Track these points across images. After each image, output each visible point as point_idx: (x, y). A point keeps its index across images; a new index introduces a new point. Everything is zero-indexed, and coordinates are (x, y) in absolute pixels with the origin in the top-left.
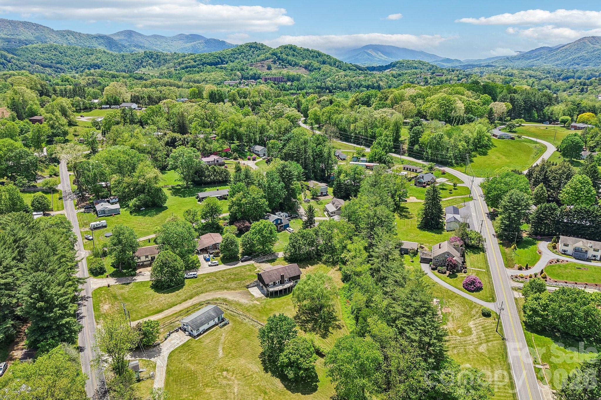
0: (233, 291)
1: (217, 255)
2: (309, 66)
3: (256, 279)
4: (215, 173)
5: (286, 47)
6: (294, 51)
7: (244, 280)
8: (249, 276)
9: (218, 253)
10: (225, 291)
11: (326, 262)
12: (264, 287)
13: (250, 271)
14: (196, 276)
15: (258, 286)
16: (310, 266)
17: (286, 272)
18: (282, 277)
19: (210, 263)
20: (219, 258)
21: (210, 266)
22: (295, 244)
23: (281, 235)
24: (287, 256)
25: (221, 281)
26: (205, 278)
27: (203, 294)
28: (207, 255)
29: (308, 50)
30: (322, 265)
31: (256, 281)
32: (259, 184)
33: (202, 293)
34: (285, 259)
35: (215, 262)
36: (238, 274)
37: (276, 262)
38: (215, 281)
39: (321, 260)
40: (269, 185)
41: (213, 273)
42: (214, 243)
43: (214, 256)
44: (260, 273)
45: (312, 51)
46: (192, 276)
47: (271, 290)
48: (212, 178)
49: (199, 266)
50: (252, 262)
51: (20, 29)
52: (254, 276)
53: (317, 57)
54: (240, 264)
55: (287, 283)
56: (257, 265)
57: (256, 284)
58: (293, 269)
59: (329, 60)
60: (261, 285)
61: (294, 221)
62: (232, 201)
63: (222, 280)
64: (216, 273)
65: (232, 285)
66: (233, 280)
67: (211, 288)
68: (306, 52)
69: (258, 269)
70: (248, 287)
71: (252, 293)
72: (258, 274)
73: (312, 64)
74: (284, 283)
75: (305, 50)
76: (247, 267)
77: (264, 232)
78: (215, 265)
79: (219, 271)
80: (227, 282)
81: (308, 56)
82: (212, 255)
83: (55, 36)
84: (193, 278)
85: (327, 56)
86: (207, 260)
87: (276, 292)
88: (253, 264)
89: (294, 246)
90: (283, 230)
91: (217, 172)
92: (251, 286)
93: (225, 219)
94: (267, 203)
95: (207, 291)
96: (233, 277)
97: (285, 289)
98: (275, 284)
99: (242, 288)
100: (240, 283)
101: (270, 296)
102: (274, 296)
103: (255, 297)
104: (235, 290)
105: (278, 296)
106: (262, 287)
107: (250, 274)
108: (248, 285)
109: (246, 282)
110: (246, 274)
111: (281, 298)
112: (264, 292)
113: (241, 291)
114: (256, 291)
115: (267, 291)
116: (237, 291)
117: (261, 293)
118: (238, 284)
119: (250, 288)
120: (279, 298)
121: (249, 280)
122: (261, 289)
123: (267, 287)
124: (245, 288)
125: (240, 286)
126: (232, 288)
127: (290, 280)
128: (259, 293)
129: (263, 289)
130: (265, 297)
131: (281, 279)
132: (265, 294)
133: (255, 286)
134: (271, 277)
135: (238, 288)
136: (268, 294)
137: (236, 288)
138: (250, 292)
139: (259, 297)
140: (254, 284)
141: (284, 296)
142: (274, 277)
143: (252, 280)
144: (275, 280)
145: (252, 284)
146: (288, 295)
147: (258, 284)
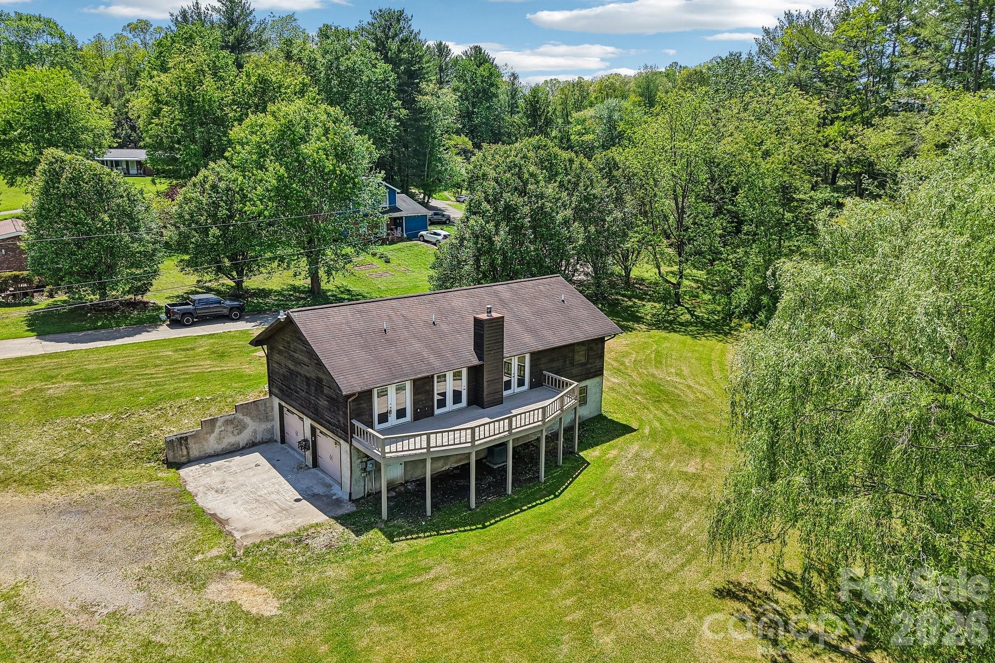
0: (12, 498)
3: (257, 394)
7: (152, 403)
8: (200, 378)
9: (23, 291)
11: (667, 325)
12: (325, 443)
15: (269, 445)
18: (487, 336)
20: (18, 313)
30: (659, 333)
31: (253, 409)
36: (114, 373)
39: (636, 319)
47: (400, 446)
55: (524, 401)
57: (253, 428)
58: (547, 303)
60: (301, 428)
65: (30, 446)
66: (51, 409)
70: (178, 457)
71: (210, 502)
74: (498, 399)
90: (402, 240)
92: (212, 443)
96: (59, 389)
98: (425, 404)
99: (120, 465)
100: (112, 427)
101: (388, 520)
102: (429, 513)
103: (237, 535)
104: (41, 486)
105: (470, 509)
106: (305, 440)
107: (209, 370)
108: (183, 440)
109: (163, 420)
110: (178, 373)
111: (501, 524)
112: (329, 486)
113: (107, 488)
114: (254, 480)
115: (357, 472)
116: (54, 495)
117: (297, 500)
118: (90, 439)
119: (197, 467)
120: (484, 527)
121: (197, 399)
122: (301, 467)
123: (352, 425)
124: (152, 464)
125: (104, 453)
126: (18, 469)
127: (538, 382)
128: (274, 497)
129: (315, 464)
130: (340, 528)
131: (475, 362)
132: (338, 502)
133: (243, 448)
134: (391, 342)
135: (78, 464)
136: (363, 498)
137: (56, 469)
138: (190, 494)
139: (281, 533)
140: (241, 427)
141: (522, 511)
142: (417, 346)
143: (223, 403)
144: (429, 364)
145: (215, 434)
146: (556, 496)
147: (271, 431)
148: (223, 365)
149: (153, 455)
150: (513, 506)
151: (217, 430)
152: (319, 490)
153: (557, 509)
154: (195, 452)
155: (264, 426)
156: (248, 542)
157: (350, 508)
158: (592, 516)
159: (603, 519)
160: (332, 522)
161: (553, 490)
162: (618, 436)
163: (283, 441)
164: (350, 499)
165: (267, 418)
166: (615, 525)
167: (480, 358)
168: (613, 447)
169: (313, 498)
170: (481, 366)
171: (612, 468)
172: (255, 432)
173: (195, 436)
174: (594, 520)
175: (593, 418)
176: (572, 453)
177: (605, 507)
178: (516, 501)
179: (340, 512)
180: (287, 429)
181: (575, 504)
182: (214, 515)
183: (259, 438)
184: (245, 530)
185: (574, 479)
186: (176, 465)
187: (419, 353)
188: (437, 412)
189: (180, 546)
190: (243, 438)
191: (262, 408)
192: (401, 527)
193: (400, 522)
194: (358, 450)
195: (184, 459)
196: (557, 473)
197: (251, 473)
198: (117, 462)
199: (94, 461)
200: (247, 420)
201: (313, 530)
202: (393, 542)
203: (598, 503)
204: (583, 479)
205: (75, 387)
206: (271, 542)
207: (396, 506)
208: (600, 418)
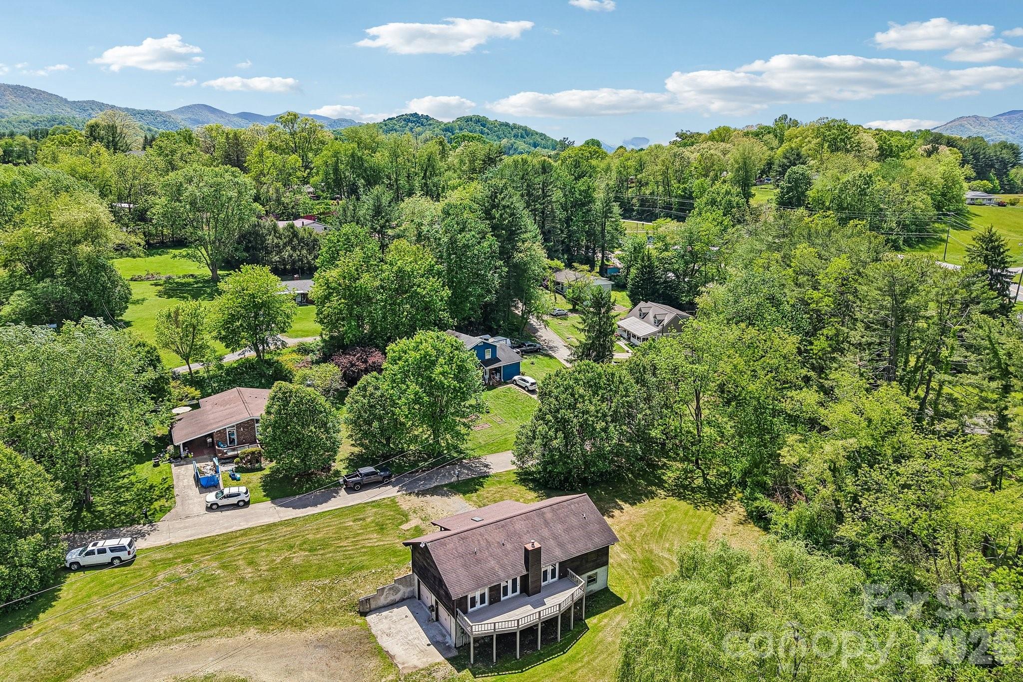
0: (290, 635)
1: (251, 464)
2: (510, 149)
3: (406, 569)
4: (295, 242)
5: (468, 120)
6: (484, 125)
7: (349, 572)
8: (372, 552)
9: (255, 458)
10: (252, 632)
11: (681, 491)
12: (443, 612)
13: (381, 528)
14: (124, 555)
15: (412, 600)
16: (626, 506)
17: (545, 532)
18: (532, 558)
19: (211, 497)
20: (256, 478)
21: (211, 508)
22: (568, 414)
23: (497, 397)
24: (532, 464)
25: (242, 580)
26: (168, 563)
27: (130, 658)
28: (207, 467)
29: (507, 125)
30: (673, 501)
31: (404, 581)
32: (420, 237)
33: (128, 647)
34: (525, 478)
35: (234, 490)
36: (324, 544)
37: (488, 490)
38: (212, 581)
39: (661, 484)
40: (453, 242)
41: (212, 540)
42: (244, 417)
43: (239, 470)
44: (422, 540)
45: (514, 127)
46: (106, 558)
47: (480, 628)
48: (285, 254)
49: (164, 510)
50: (389, 492)
51: (7, 98)
52: (395, 553)
53: (522, 137)
54: (343, 500)
55: (553, 590)
56: (408, 502)
57: (403, 591)
58: (574, 521)
59: (543, 142)
60: (430, 598)
61: (534, 360)
62: (327, 284)
63: (248, 572)
64: (229, 538)
65: (293, 600)
66: (298, 574)
67: (181, 620)
68: (503, 127)
69: (414, 522)
70: (365, 609)
71: (385, 642)
72: (415, 546)
73: (515, 146)
74: (538, 590)
75: (502, 124)
76: (371, 511)
77: (438, 369)
78: (236, 506)
79: (245, 532)
80: (270, 586)
81: (508, 135)
82: (231, 467)
83: (69, 110)
84: (110, 564)
85: (541, 135)
86: (206, 484)
87: (506, 639)
88: (393, 500)
89: (562, 424)
90: (500, 384)
91: (301, 240)
92: (382, 601)
93: (303, 350)
94: (447, 292)
95: (154, 639)
96: (298, 557)
97: (549, 624)
98: (496, 594)
99: (337, 614)
100: (331, 589)
101: (474, 663)
102: (495, 661)
103: (400, 667)
104: (302, 628)
105: (516, 659)
106: (432, 606)
107: (376, 544)
108: (368, 600)
109: (356, 585)
110: (360, 546)
111: (531, 670)
112: (444, 636)
113: (333, 629)
114: (406, 627)
115: (459, 633)
116: (309, 634)
117: (428, 645)
118: (321, 597)
119: (375, 615)
120: (522, 671)
121: (373, 571)
122: (430, 620)
123: (457, 612)
124: (352, 613)
125: (329, 607)
126: (289, 616)
127: (564, 575)
128: (416, 641)
129: (437, 619)
130: (450, 666)
131: (525, 573)
132: (449, 648)
133: (398, 602)
134: (478, 561)
135: (317, 613)
136: (462, 646)
137: (307, 616)
138: (373, 636)
139: (421, 667)
140: (397, 591)
141: (544, 662)
142: (493, 563)
143: (387, 575)
144: (498, 576)
145: (384, 595)
146: (564, 653)
147: (413, 591)
148: (384, 539)
149: (351, 607)
150: (541, 658)
151: (385, 594)
152: (440, 638)
153: (562, 662)
154: (373, 606)
155: (409, 589)
156: (405, 672)
157: (455, 653)
158: (580, 668)
159: (585, 670)
160: (446, 662)
161: (563, 649)
162: (612, 607)
163: (419, 599)
164: (455, 647)
165: (411, 585)
166: (590, 675)
167: (527, 570)
168: (605, 617)
169: (436, 643)
170: (528, 575)
171: (600, 634)
172: (404, 593)
173: (374, 597)
174: (580, 671)
175: (601, 590)
176: (581, 619)
177: (588, 663)
178: (541, 654)
179: (450, 655)
180: (421, 592)
181: (572, 660)
182: (387, 652)
183: (406, 595)
184: (403, 664)
185: (577, 640)
186: (364, 614)
187: (493, 568)
188: (502, 599)
189: (374, 672)
190: (398, 597)
191: (408, 580)
192: (480, 669)
193: (479, 665)
194: (460, 626)
195: (368, 610)
196: (569, 635)
197: (404, 623)
198: (335, 612)
199: (324, 611)
200: (401, 587)
201: (436, 667)
202: (475, 678)
203: (586, 659)
204: (584, 640)
205: (306, 556)
206: (417, 673)
207: (479, 654)
208: (606, 590)
